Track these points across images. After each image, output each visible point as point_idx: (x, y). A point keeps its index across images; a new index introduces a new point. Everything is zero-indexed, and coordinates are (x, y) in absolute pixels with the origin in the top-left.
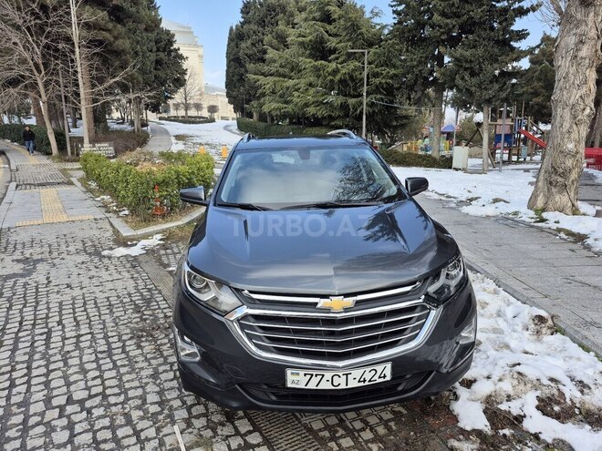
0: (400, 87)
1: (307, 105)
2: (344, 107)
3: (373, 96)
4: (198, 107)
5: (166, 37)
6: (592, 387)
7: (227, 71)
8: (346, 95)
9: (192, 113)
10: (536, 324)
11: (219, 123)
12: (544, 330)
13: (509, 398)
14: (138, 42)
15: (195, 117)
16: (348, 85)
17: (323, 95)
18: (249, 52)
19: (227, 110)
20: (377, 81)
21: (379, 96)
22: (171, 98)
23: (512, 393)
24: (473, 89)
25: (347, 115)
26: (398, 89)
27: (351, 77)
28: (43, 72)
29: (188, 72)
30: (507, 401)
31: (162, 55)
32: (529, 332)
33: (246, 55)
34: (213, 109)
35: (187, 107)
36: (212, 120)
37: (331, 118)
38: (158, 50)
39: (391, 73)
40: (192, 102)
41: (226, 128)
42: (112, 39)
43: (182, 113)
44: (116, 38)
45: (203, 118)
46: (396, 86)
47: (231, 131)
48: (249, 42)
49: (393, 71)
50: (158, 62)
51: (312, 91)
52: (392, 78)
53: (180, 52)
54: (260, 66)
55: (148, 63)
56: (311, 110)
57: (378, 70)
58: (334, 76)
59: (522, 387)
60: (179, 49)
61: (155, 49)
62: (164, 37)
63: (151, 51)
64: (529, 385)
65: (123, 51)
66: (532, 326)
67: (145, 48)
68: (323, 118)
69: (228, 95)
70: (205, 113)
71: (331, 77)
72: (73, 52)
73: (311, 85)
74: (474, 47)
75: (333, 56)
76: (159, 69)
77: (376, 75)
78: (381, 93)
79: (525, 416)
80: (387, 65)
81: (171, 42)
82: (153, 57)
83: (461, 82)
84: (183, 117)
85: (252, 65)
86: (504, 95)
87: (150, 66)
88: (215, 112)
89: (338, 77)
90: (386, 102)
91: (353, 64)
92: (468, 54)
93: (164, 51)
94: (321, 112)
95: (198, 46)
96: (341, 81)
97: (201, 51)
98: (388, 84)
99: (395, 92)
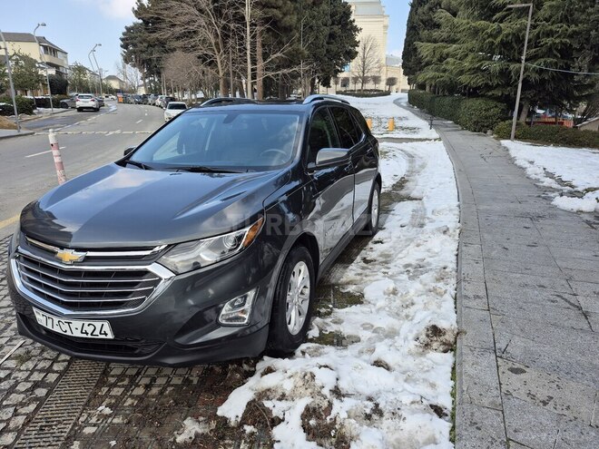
0: (582, 48)
1: (461, 73)
2: (505, 74)
3: (542, 60)
4: (376, 80)
6: (386, 415)
8: (509, 60)
9: (370, 86)
10: (428, 336)
11: (394, 95)
12: (435, 345)
13: (283, 397)
14: (314, 17)
15: (371, 90)
16: (510, 48)
17: (480, 61)
18: (425, 18)
19: (403, 82)
20: (549, 41)
21: (549, 60)
22: (341, 71)
23: (287, 393)
25: (507, 84)
26: (579, 50)
27: (516, 38)
28: (222, 51)
29: (361, 44)
31: (336, 28)
32: (417, 343)
33: (422, 21)
34: (391, 82)
35: (365, 80)
36: (388, 93)
37: (488, 87)
38: (333, 24)
39: (570, 30)
40: (369, 75)
41: (397, 102)
42: (281, 16)
43: (359, 86)
44: (285, 15)
45: (379, 91)
46: (575, 46)
47: (400, 105)
48: (426, 7)
49: (573, 28)
50: (332, 36)
51: (471, 57)
52: (571, 36)
53: (355, 24)
54: (434, 32)
55: (322, 37)
56: (464, 79)
57: (554, 28)
58: (495, 37)
59: (302, 390)
60: (354, 21)
61: (330, 22)
62: (341, 10)
63: (326, 25)
64: (310, 390)
65: (290, 26)
66: (423, 337)
67: (320, 22)
68: (478, 88)
69: (404, 66)
70: (382, 86)
71: (490, 39)
72: (244, 31)
75: (498, 15)
76: (332, 43)
77: (549, 34)
78: (555, 56)
79: (283, 420)
80: (566, 21)
81: (347, 13)
82: (327, 31)
84: (359, 90)
85: (425, 31)
87: (323, 40)
88: (393, 84)
89: (499, 39)
90: (561, 68)
93: (339, 23)
94: (478, 80)
95: (384, 16)
96: (503, 43)
97: (386, 21)
98: (565, 44)
99: (575, 54)
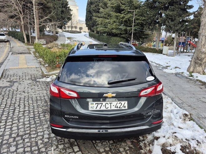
1: (113, 29)
2: (126, 30)
3: (136, 27)
4: (76, 27)
5: (66, 3)
7: (86, 15)
8: (126, 26)
9: (74, 29)
10: (184, 117)
11: (83, 33)
12: (187, 119)
13: (171, 145)
14: (55, 4)
15: (75, 31)
16: (127, 23)
17: (118, 26)
18: (94, 9)
19: (85, 29)
20: (138, 21)
21: (138, 27)
22: (66, 24)
23: (172, 143)
24: (172, 26)
25: (126, 33)
26: (145, 25)
27: (129, 20)
28: (22, 14)
29: (73, 15)
30: (170, 146)
31: (64, 9)
32: (181, 119)
33: (93, 10)
34: (81, 28)
35: (72, 27)
36: (80, 32)
37: (121, 34)
38: (62, 7)
39: (143, 19)
40: (74, 26)
41: (85, 35)
42: (46, 3)
43: (70, 29)
44: (48, 3)
45: (77, 31)
46: (144, 23)
47: (86, 37)
48: (94, 5)
49: (144, 18)
50: (62, 11)
51: (115, 24)
52: (143, 21)
53: (70, 8)
54: (97, 14)
55: (59, 12)
56: (114, 31)
57: (138, 17)
58: (123, 19)
59: (176, 141)
60: (70, 7)
61: (61, 7)
62: (65, 2)
63: (60, 7)
64: (178, 141)
65: (50, 7)
66: (183, 117)
67: (58, 6)
68: (118, 34)
69: (86, 24)
70: (78, 30)
71: (121, 19)
72: (33, 7)
73: (114, 22)
74: (173, 11)
75: (123, 12)
76: (63, 14)
77: (138, 19)
78: (139, 26)
79: (176, 152)
80: (142, 16)
81: (67, 4)
82: (60, 10)
83: (167, 23)
84: (70, 31)
85: (95, 13)
86: (183, 29)
87: (59, 13)
88: (82, 29)
89: (124, 20)
90: (141, 29)
91: (130, 15)
92: (171, 13)
93: (65, 7)
94: (118, 32)
95: (77, 6)
96: (125, 21)
97: (78, 8)
98: (142, 23)
99: (144, 26)
